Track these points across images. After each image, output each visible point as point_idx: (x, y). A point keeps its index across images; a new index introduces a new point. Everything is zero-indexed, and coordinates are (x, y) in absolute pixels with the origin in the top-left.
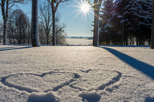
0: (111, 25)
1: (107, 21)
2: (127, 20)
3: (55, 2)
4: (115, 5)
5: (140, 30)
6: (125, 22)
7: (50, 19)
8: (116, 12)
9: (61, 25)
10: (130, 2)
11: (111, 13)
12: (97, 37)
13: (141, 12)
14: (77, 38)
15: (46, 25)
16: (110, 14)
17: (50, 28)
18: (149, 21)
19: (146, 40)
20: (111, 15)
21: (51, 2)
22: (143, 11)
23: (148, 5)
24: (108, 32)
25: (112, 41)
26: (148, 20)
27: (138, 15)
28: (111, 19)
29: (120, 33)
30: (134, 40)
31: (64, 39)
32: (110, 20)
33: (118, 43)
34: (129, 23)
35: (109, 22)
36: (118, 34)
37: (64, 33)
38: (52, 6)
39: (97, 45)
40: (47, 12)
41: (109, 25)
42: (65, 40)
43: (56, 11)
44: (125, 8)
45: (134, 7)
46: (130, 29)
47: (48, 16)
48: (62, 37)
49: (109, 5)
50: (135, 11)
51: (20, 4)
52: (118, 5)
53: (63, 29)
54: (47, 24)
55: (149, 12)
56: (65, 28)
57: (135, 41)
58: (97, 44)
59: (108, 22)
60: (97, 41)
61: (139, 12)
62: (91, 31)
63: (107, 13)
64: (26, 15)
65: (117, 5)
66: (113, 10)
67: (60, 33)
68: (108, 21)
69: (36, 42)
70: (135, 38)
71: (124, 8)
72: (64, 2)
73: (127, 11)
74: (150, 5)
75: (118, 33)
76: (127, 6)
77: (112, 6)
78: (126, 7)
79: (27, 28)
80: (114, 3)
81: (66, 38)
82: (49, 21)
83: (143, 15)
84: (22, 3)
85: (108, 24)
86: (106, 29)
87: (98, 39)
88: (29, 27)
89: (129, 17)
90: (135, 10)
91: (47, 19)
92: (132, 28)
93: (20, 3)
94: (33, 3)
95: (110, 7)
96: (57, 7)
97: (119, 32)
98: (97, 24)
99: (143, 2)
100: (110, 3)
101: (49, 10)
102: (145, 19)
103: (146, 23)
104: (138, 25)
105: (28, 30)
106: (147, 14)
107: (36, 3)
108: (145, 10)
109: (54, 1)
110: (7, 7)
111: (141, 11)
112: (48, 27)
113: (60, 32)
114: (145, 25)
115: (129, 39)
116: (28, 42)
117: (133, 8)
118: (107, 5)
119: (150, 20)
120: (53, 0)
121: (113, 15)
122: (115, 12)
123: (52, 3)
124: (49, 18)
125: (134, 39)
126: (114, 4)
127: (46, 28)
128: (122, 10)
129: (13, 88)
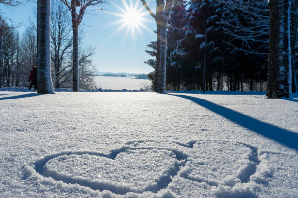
0: (182, 52)
1: (175, 45)
2: (212, 44)
3: (78, 5)
4: (190, 15)
5: (235, 61)
6: (208, 46)
7: (63, 37)
8: (192, 28)
9: (86, 51)
10: (217, 11)
11: (183, 29)
12: (162, 75)
13: (238, 29)
14: (115, 75)
15: (55, 49)
16: (180, 30)
17: (63, 56)
18: (251, 46)
19: (245, 81)
20: (182, 32)
21: (69, 5)
22: (241, 27)
23: (249, 16)
24: (176, 65)
25: (183, 82)
26: (248, 43)
27: (233, 35)
28: (182, 40)
29: (199, 67)
30: (223, 80)
31: (91, 77)
32: (181, 43)
33: (194, 86)
34: (215, 49)
35: (179, 46)
36: (194, 69)
37: (91, 65)
38: (71, 12)
39: (162, 90)
40: (57, 24)
41: (178, 52)
42: (92, 80)
43: (80, 22)
44: (208, 21)
45: (224, 19)
46: (217, 60)
47: (59, 32)
48: (87, 73)
49: (179, 14)
50: (227, 27)
51: (4, 5)
52: (196, 14)
53: (88, 59)
54: (56, 47)
55: (251, 29)
56: (93, 55)
57: (226, 82)
58: (162, 88)
59: (177, 47)
60: (163, 82)
61: (234, 28)
62: (145, 62)
63: (174, 29)
65: (193, 15)
66: (186, 24)
67: (83, 66)
68: (177, 44)
69: (45, 84)
70: (226, 77)
71: (206, 20)
72: (96, 5)
73: (212, 27)
74: (253, 16)
75: (196, 67)
76: (212, 17)
77: (185, 17)
78: (210, 19)
79: (15, 54)
80: (187, 11)
81: (95, 75)
82: (60, 42)
83: (242, 35)
84: (7, 3)
85: (176, 50)
86: (174, 60)
87: (165, 79)
88: (20, 53)
89: (217, 37)
90: (227, 24)
91: (57, 37)
92: (221, 57)
93: (4, 3)
94: (40, 5)
95: (181, 17)
96: (83, 14)
97: (198, 65)
98: (162, 49)
99: (241, 12)
100: (180, 11)
101: (60, 19)
102: (245, 42)
103: (246, 48)
104: (232, 52)
105: (17, 58)
106: (248, 32)
107: (45, 5)
108: (246, 25)
109: (75, 3)
111: (238, 27)
112: (59, 53)
113: (82, 64)
114: (245, 52)
115: (214, 79)
116: (17, 83)
117: (222, 22)
118: (175, 13)
119: (252, 44)
120: (74, 1)
121: (186, 33)
122: (190, 28)
123: (72, 5)
124: (59, 36)
125: (224, 78)
126: (188, 13)
127: (55, 56)
128: (203, 25)
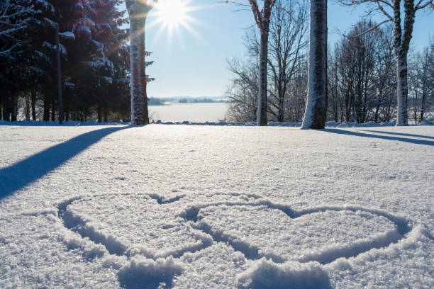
62: (153, 79)
64: (344, 36)
110: (397, 14)
129: (373, 251)
